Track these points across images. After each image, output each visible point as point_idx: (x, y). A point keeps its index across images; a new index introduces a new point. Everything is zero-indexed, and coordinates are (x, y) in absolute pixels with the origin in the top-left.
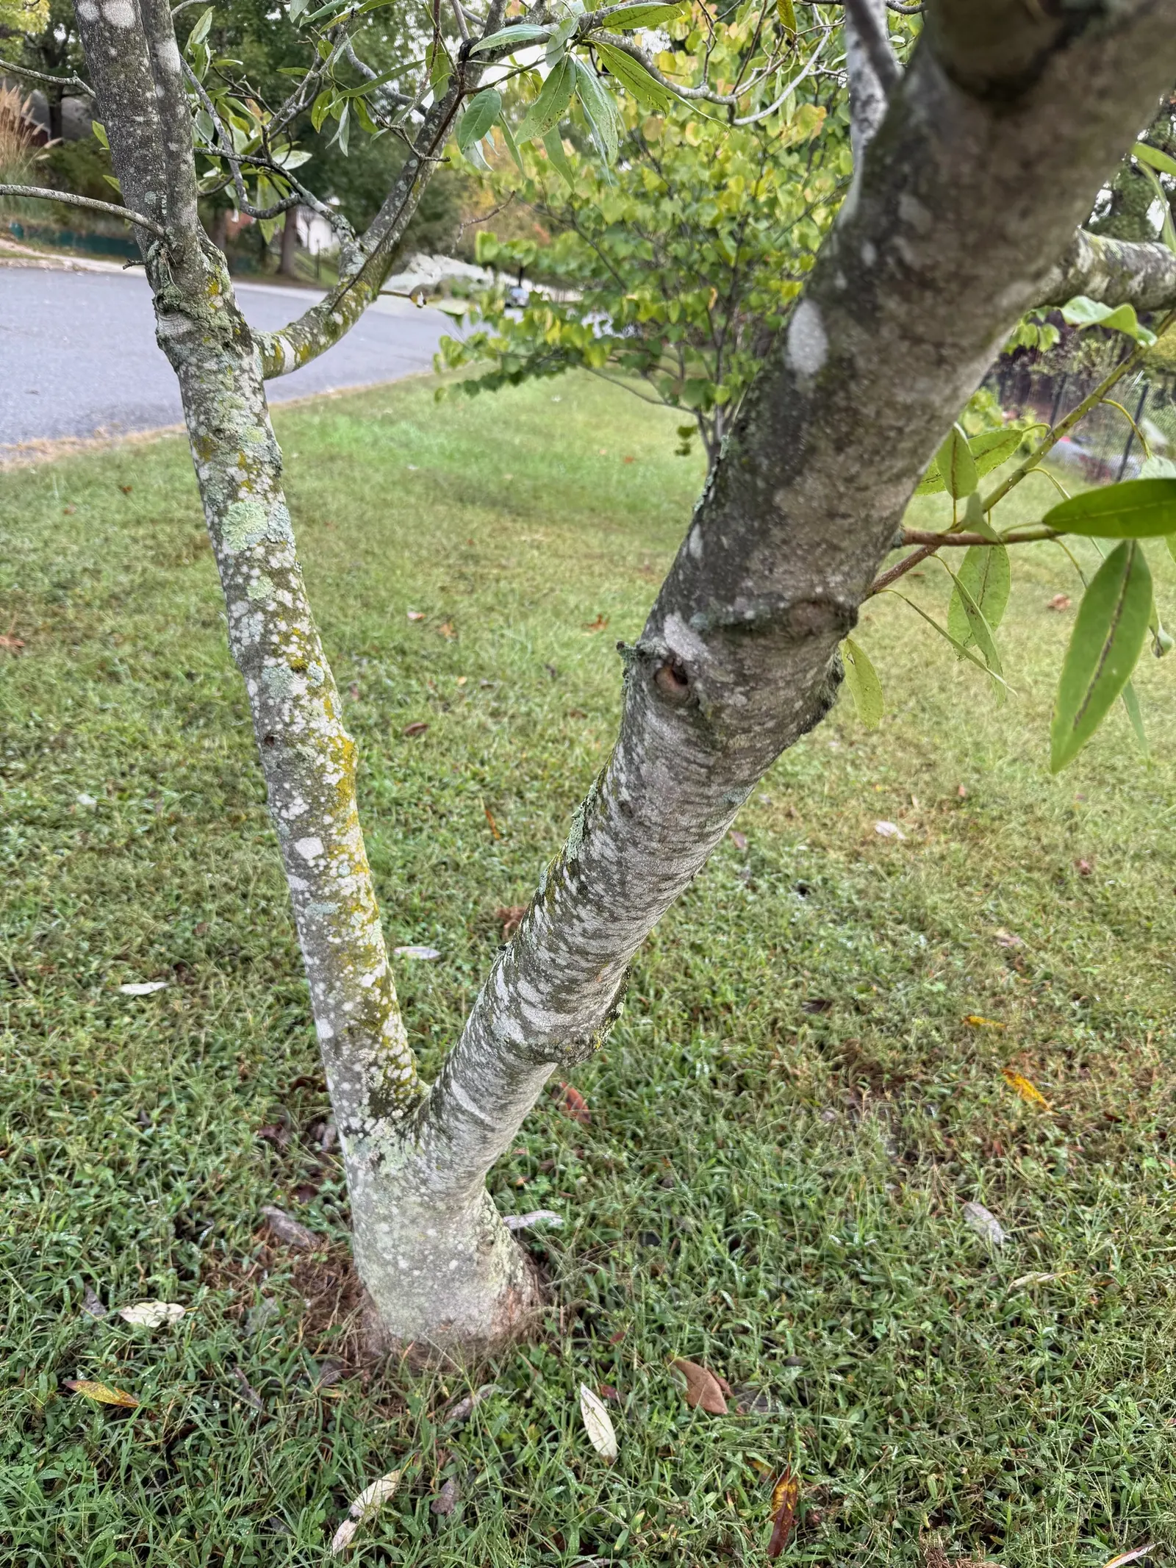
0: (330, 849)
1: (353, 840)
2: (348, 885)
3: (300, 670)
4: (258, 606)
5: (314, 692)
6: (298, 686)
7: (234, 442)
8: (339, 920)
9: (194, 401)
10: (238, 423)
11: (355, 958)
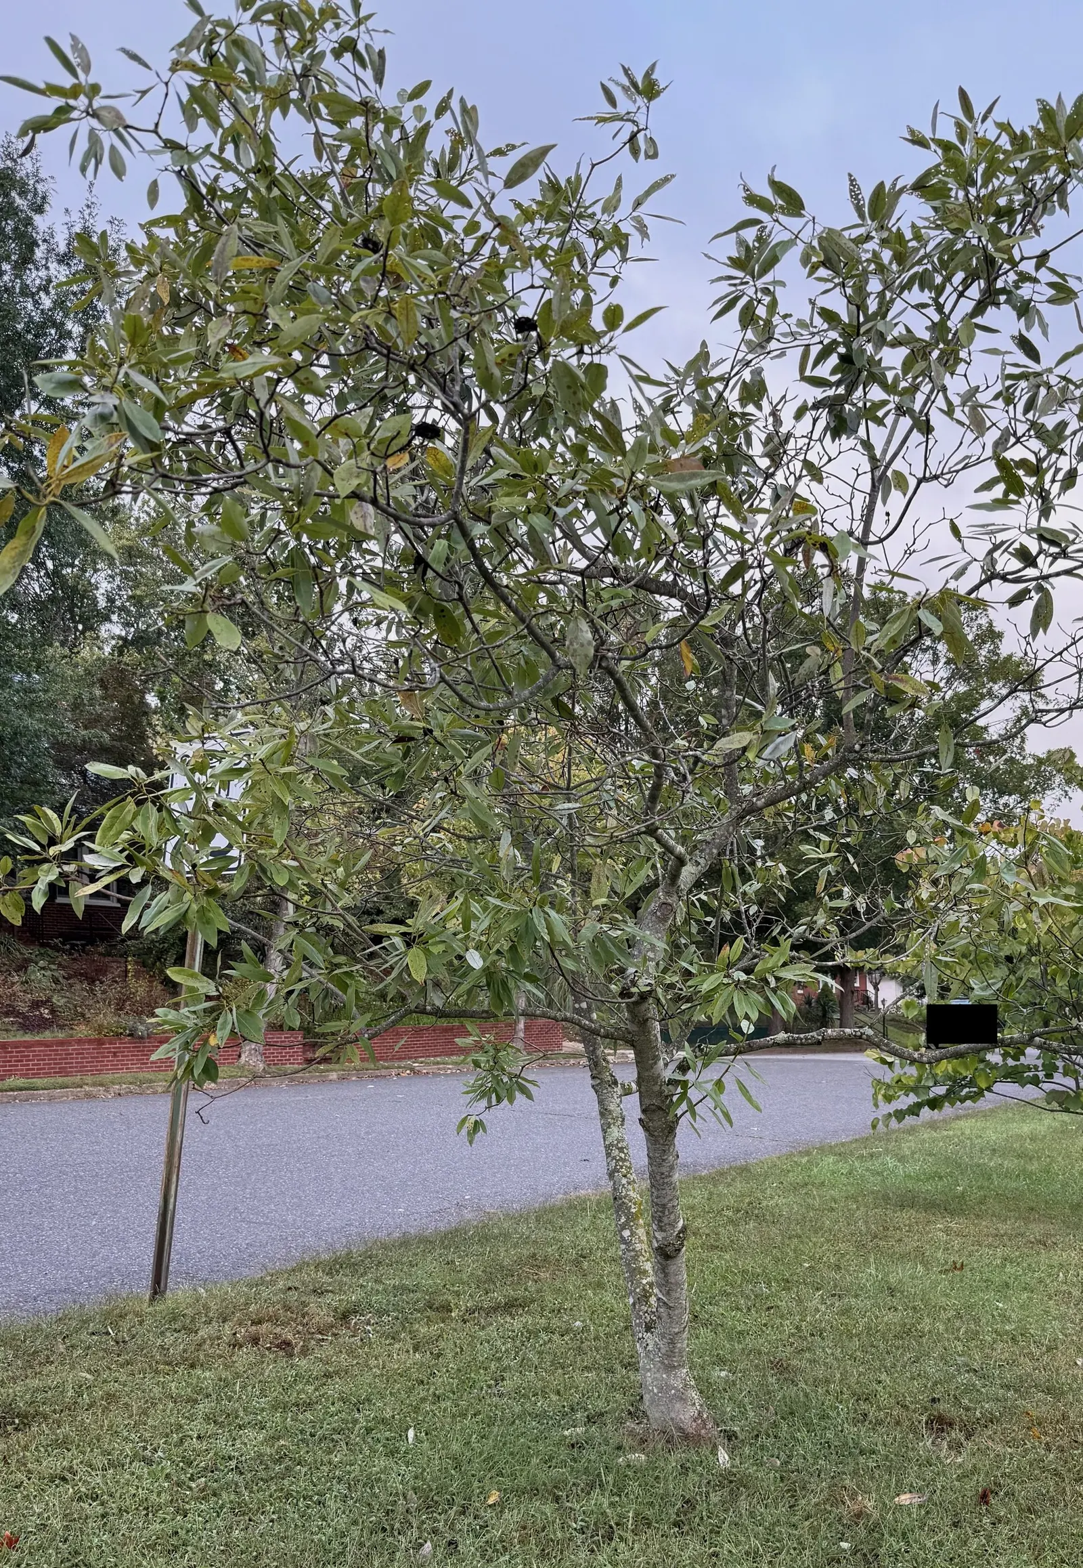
0: (633, 1234)
1: (641, 1232)
2: (638, 1246)
3: (625, 1176)
4: (614, 1158)
5: (629, 1183)
6: (624, 1181)
7: (610, 1112)
8: (635, 1258)
9: (601, 1102)
10: (612, 1107)
11: (640, 1273)
